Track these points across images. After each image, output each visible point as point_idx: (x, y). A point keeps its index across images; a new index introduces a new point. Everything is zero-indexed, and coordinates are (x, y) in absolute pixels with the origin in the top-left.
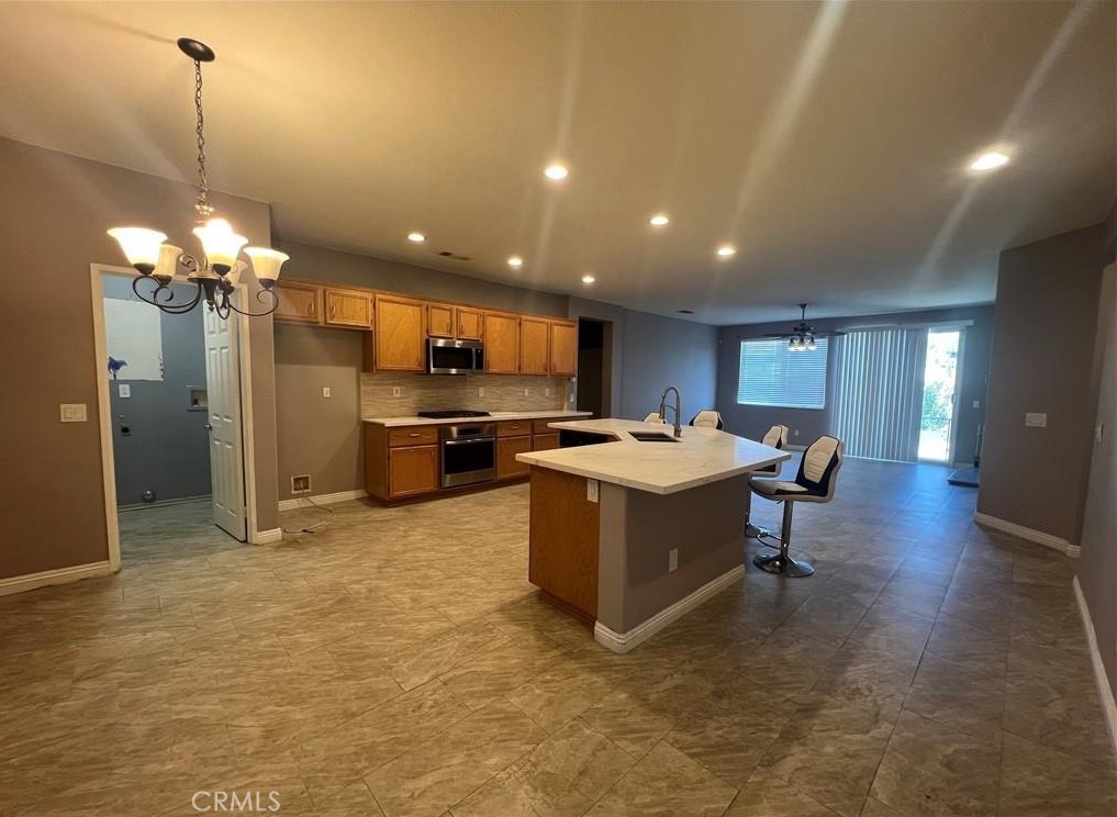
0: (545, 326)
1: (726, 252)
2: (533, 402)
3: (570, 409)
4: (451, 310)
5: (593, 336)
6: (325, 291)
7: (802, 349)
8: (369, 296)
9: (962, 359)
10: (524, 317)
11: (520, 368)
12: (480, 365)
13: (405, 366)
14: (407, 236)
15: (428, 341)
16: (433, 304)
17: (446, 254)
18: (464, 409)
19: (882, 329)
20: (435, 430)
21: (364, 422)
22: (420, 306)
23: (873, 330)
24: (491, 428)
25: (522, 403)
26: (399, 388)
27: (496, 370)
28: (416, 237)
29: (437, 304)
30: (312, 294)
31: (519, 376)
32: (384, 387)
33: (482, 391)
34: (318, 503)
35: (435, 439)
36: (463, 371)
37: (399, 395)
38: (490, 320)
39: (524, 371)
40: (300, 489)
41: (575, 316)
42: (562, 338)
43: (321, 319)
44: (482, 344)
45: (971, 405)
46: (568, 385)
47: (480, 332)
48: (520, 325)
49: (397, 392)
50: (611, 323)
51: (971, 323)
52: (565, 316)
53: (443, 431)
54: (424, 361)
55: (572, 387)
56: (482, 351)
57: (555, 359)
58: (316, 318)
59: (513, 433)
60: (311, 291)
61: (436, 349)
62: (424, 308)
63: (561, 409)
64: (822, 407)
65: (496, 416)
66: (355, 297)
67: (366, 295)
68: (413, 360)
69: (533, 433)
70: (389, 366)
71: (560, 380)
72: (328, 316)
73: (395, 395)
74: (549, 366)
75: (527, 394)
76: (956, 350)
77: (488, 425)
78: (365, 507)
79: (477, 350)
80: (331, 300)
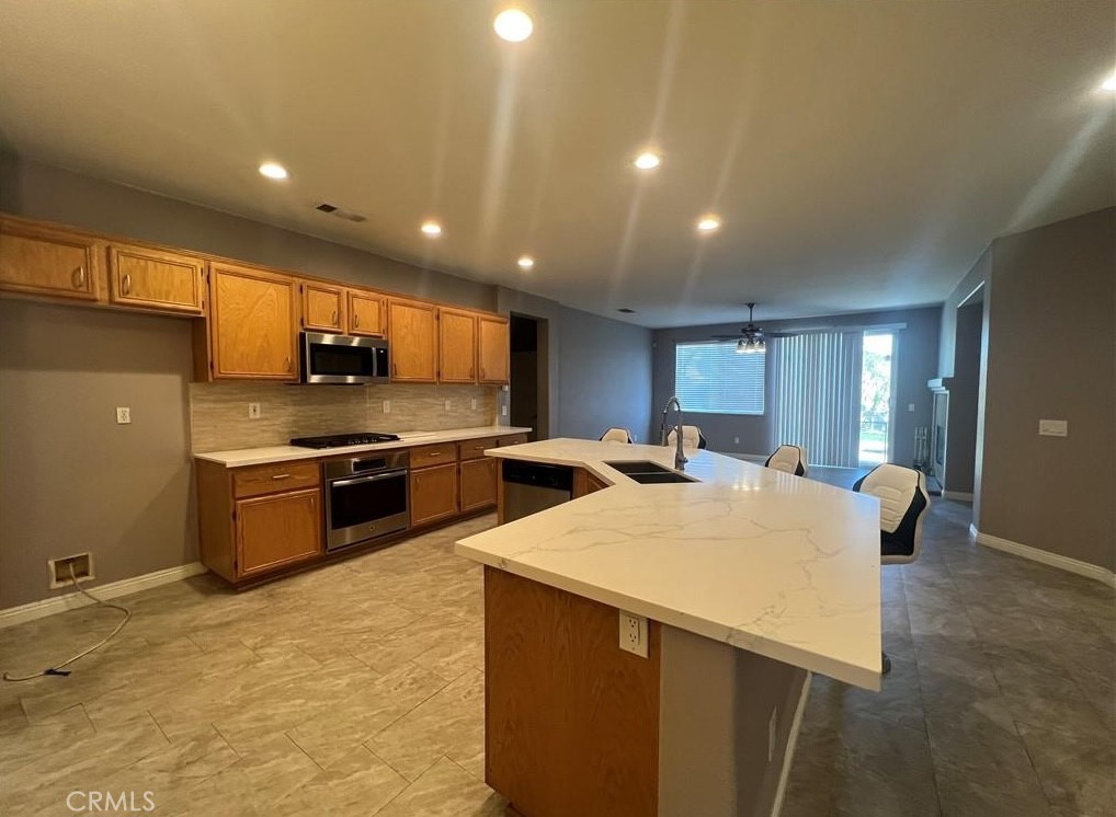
0: (471, 321)
1: (708, 225)
2: (456, 417)
3: (502, 424)
4: (338, 293)
5: (526, 337)
6: (108, 250)
7: (750, 351)
8: (199, 264)
9: (896, 362)
10: (443, 309)
11: (439, 374)
12: (383, 371)
13: (267, 373)
14: (257, 167)
15: (302, 336)
16: (309, 283)
17: (327, 208)
18: (361, 430)
19: (819, 332)
20: (315, 467)
21: (198, 460)
22: (288, 284)
23: (809, 333)
24: (401, 456)
25: (442, 419)
26: (258, 405)
27: (406, 378)
28: (273, 171)
29: (318, 284)
30: (81, 252)
31: (436, 384)
32: (231, 405)
33: (387, 406)
34: (103, 598)
35: (316, 480)
36: (361, 379)
37: (258, 416)
38: (397, 310)
39: (445, 378)
40: (70, 578)
41: (505, 310)
42: (491, 337)
43: (101, 295)
44: (386, 342)
45: (907, 408)
46: (499, 395)
47: (383, 327)
48: (438, 318)
49: (255, 410)
50: (546, 320)
51: (904, 325)
52: (495, 311)
53: (329, 467)
54: (297, 366)
55: (504, 399)
56: (386, 351)
57: (485, 363)
58: (93, 293)
59: (430, 462)
60: (79, 246)
61: (318, 349)
62: (296, 288)
63: (492, 424)
64: (761, 412)
65: (408, 440)
66: (170, 263)
67: (193, 262)
68: (280, 362)
69: (459, 459)
70: (238, 373)
71: (489, 389)
72: (116, 292)
73: (252, 416)
74: (476, 371)
75: (448, 408)
76: (889, 353)
77: (398, 453)
78: (197, 597)
79: (378, 350)
80: (122, 265)
